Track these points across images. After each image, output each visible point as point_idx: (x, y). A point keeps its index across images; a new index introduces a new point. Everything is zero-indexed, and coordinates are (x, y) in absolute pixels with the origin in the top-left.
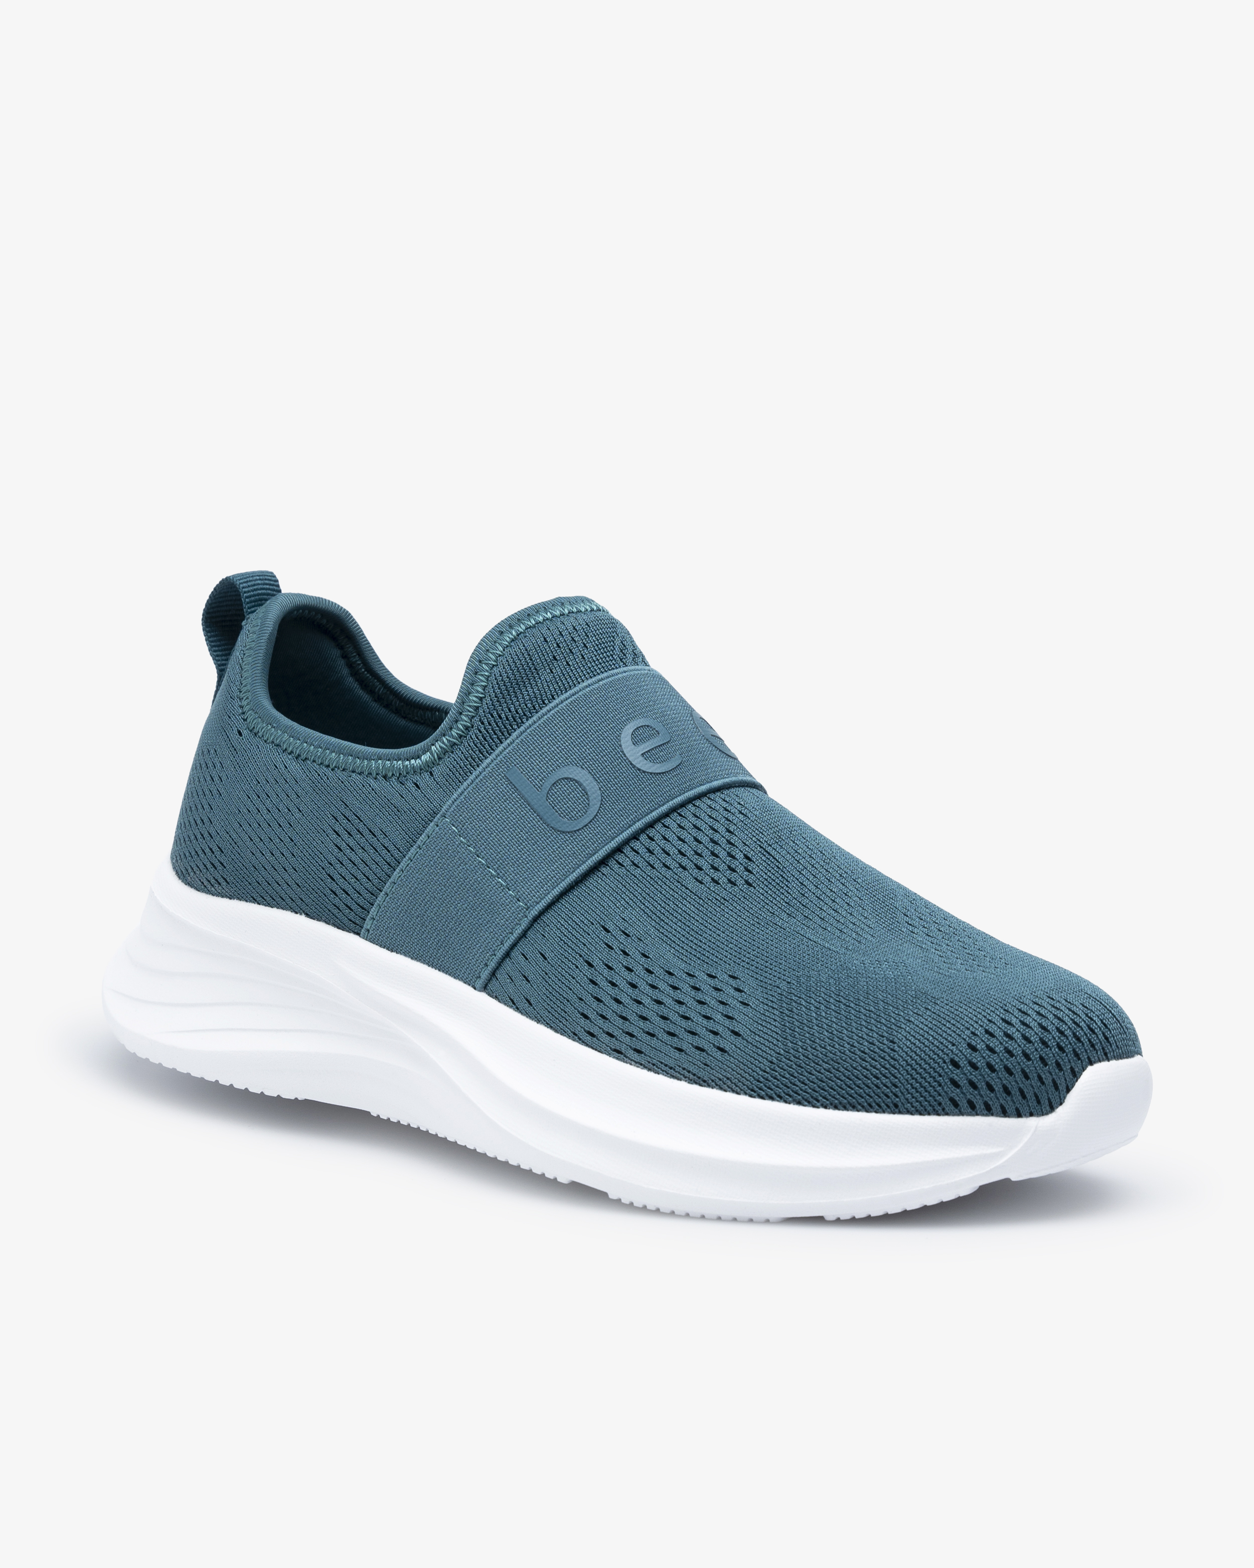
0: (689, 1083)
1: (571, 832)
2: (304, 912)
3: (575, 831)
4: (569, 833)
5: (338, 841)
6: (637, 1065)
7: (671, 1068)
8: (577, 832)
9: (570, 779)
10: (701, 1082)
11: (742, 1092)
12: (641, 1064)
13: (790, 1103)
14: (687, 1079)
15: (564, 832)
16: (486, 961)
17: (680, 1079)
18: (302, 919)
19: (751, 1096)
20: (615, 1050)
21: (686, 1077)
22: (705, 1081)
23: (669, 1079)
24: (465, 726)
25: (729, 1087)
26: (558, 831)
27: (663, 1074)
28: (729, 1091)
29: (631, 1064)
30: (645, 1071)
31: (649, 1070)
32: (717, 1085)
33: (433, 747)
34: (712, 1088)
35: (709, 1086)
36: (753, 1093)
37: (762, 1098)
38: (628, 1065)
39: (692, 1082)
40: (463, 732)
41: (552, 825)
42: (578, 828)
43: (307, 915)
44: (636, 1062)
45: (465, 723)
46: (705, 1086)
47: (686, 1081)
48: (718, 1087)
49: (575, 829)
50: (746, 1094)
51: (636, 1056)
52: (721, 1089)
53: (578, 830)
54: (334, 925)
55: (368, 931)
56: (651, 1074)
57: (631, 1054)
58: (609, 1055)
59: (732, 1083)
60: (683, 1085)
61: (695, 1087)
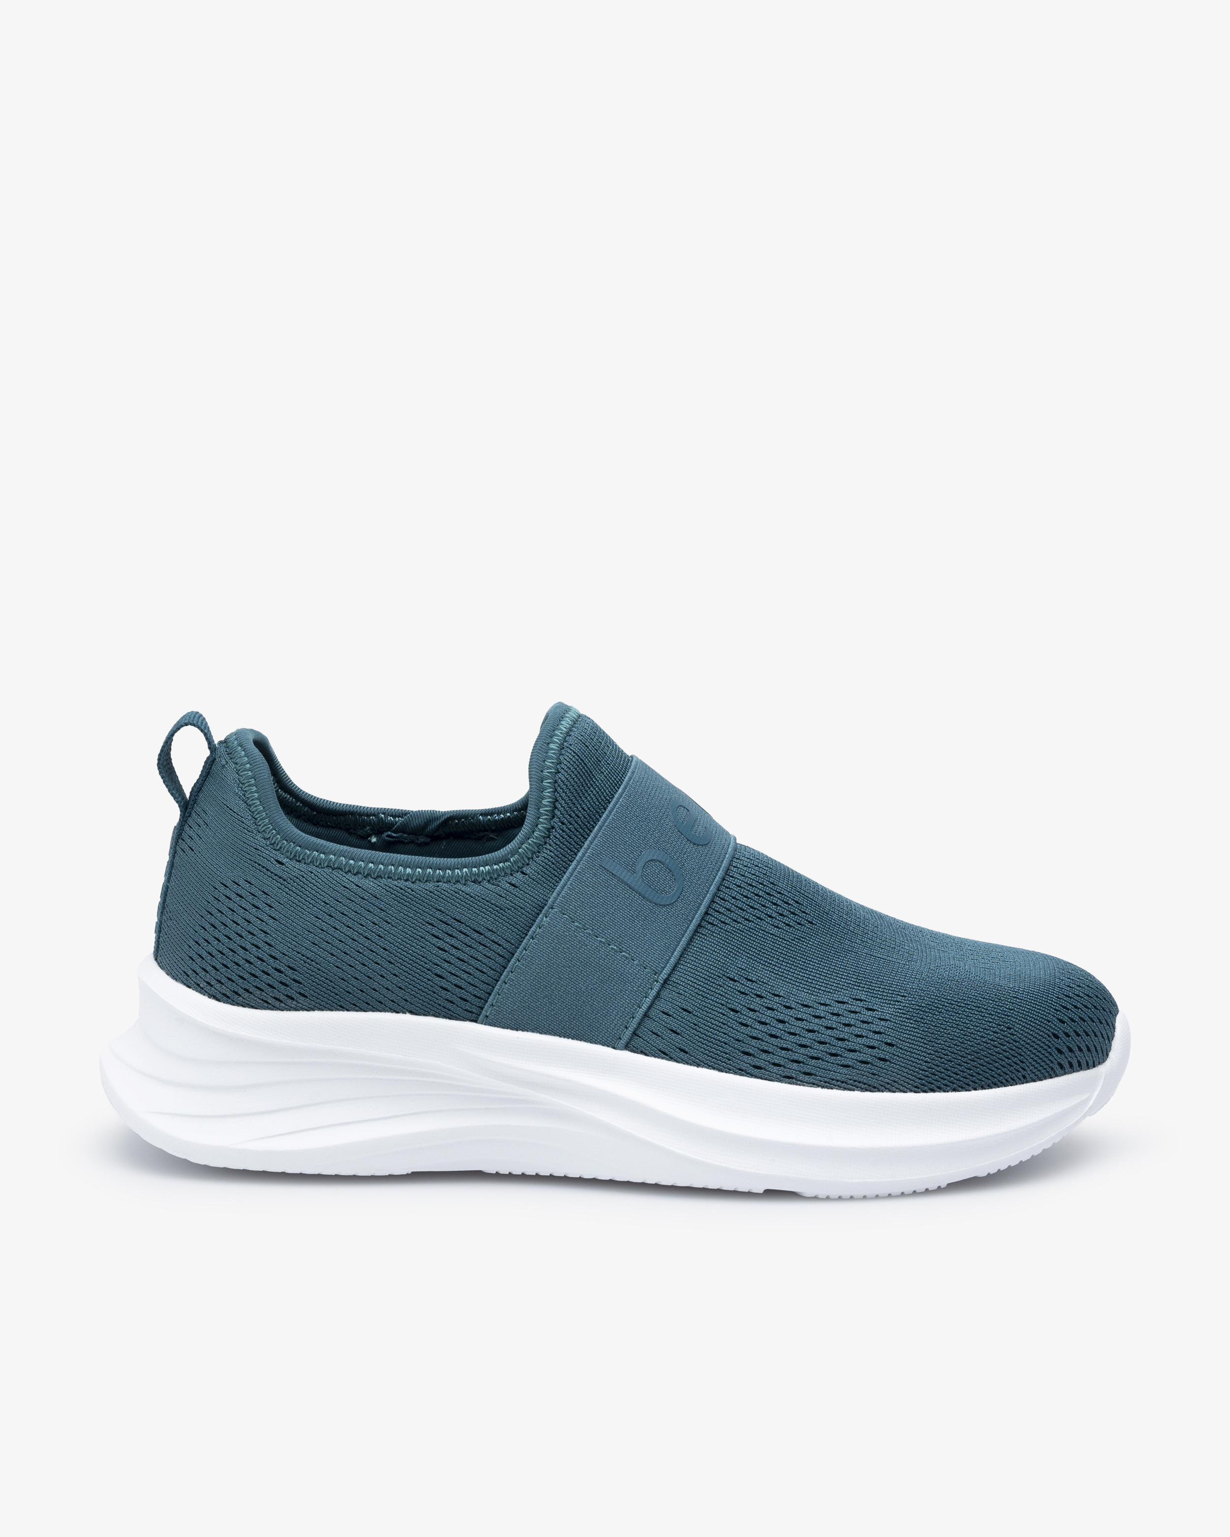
0: (861, 1091)
1: (670, 904)
2: (407, 1010)
3: (673, 903)
4: (668, 905)
5: (440, 943)
6: (810, 1085)
7: (843, 1082)
8: (674, 904)
9: (654, 860)
10: (872, 1089)
11: (908, 1090)
12: (814, 1084)
13: (948, 1092)
14: (859, 1089)
15: (665, 906)
16: (626, 1024)
17: (854, 1090)
18: (408, 1017)
19: (915, 1092)
20: (785, 1077)
21: (857, 1087)
22: (875, 1087)
23: (842, 1091)
24: (546, 828)
25: (897, 1088)
26: (660, 905)
27: (837, 1089)
28: (898, 1092)
29: (804, 1085)
30: (819, 1089)
31: (823, 1087)
32: (886, 1088)
33: (520, 850)
34: (883, 1092)
35: (879, 1091)
36: (916, 1089)
37: (925, 1092)
38: (802, 1086)
39: (863, 1090)
40: (546, 834)
41: (654, 901)
42: (674, 901)
43: (411, 1012)
44: (807, 1083)
45: (545, 825)
46: (876, 1091)
47: (859, 1091)
48: (887, 1090)
49: (672, 902)
50: (911, 1091)
51: (807, 1078)
52: (890, 1091)
53: (674, 902)
54: (445, 1017)
55: (487, 1016)
56: (825, 1090)
57: (802, 1077)
58: (780, 1081)
59: (899, 1084)
60: (857, 1094)
61: (868, 1094)
